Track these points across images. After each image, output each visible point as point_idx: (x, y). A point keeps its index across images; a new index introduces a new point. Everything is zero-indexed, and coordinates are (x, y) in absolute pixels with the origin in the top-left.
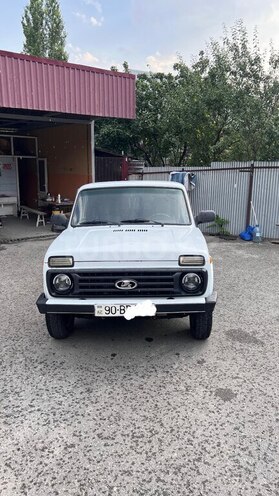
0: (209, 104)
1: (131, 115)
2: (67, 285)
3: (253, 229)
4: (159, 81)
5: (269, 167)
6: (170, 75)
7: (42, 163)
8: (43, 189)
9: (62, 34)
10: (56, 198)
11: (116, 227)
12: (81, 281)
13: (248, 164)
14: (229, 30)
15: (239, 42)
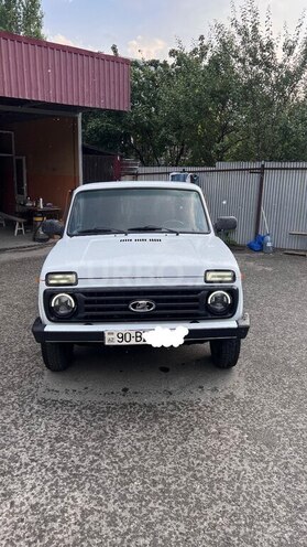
0: (213, 95)
1: (125, 106)
2: (69, 307)
3: (263, 238)
4: (152, 68)
5: (281, 169)
6: (165, 62)
7: (19, 162)
8: (21, 192)
9: (39, 14)
10: (38, 203)
11: (122, 236)
12: (87, 302)
13: (257, 165)
14: (238, 9)
15: (250, 24)
